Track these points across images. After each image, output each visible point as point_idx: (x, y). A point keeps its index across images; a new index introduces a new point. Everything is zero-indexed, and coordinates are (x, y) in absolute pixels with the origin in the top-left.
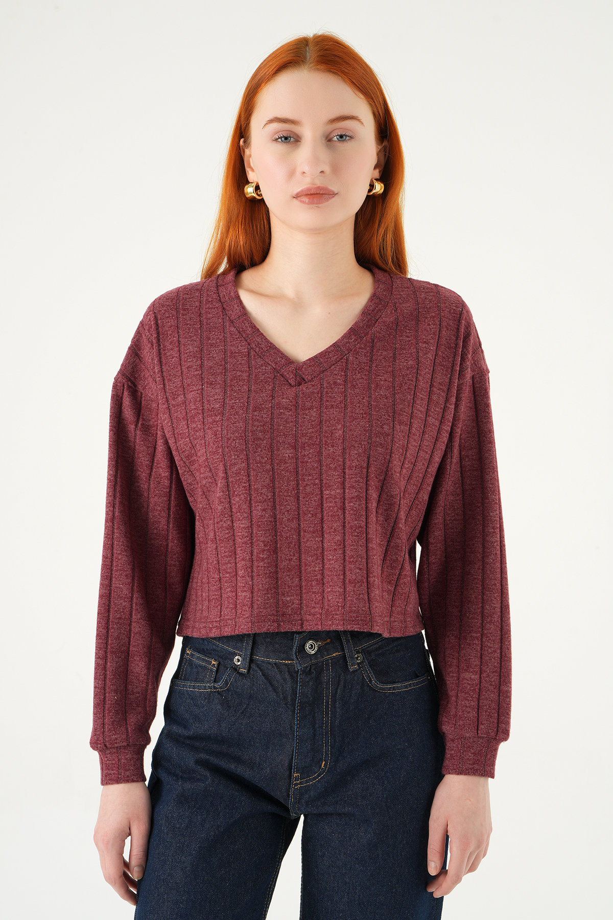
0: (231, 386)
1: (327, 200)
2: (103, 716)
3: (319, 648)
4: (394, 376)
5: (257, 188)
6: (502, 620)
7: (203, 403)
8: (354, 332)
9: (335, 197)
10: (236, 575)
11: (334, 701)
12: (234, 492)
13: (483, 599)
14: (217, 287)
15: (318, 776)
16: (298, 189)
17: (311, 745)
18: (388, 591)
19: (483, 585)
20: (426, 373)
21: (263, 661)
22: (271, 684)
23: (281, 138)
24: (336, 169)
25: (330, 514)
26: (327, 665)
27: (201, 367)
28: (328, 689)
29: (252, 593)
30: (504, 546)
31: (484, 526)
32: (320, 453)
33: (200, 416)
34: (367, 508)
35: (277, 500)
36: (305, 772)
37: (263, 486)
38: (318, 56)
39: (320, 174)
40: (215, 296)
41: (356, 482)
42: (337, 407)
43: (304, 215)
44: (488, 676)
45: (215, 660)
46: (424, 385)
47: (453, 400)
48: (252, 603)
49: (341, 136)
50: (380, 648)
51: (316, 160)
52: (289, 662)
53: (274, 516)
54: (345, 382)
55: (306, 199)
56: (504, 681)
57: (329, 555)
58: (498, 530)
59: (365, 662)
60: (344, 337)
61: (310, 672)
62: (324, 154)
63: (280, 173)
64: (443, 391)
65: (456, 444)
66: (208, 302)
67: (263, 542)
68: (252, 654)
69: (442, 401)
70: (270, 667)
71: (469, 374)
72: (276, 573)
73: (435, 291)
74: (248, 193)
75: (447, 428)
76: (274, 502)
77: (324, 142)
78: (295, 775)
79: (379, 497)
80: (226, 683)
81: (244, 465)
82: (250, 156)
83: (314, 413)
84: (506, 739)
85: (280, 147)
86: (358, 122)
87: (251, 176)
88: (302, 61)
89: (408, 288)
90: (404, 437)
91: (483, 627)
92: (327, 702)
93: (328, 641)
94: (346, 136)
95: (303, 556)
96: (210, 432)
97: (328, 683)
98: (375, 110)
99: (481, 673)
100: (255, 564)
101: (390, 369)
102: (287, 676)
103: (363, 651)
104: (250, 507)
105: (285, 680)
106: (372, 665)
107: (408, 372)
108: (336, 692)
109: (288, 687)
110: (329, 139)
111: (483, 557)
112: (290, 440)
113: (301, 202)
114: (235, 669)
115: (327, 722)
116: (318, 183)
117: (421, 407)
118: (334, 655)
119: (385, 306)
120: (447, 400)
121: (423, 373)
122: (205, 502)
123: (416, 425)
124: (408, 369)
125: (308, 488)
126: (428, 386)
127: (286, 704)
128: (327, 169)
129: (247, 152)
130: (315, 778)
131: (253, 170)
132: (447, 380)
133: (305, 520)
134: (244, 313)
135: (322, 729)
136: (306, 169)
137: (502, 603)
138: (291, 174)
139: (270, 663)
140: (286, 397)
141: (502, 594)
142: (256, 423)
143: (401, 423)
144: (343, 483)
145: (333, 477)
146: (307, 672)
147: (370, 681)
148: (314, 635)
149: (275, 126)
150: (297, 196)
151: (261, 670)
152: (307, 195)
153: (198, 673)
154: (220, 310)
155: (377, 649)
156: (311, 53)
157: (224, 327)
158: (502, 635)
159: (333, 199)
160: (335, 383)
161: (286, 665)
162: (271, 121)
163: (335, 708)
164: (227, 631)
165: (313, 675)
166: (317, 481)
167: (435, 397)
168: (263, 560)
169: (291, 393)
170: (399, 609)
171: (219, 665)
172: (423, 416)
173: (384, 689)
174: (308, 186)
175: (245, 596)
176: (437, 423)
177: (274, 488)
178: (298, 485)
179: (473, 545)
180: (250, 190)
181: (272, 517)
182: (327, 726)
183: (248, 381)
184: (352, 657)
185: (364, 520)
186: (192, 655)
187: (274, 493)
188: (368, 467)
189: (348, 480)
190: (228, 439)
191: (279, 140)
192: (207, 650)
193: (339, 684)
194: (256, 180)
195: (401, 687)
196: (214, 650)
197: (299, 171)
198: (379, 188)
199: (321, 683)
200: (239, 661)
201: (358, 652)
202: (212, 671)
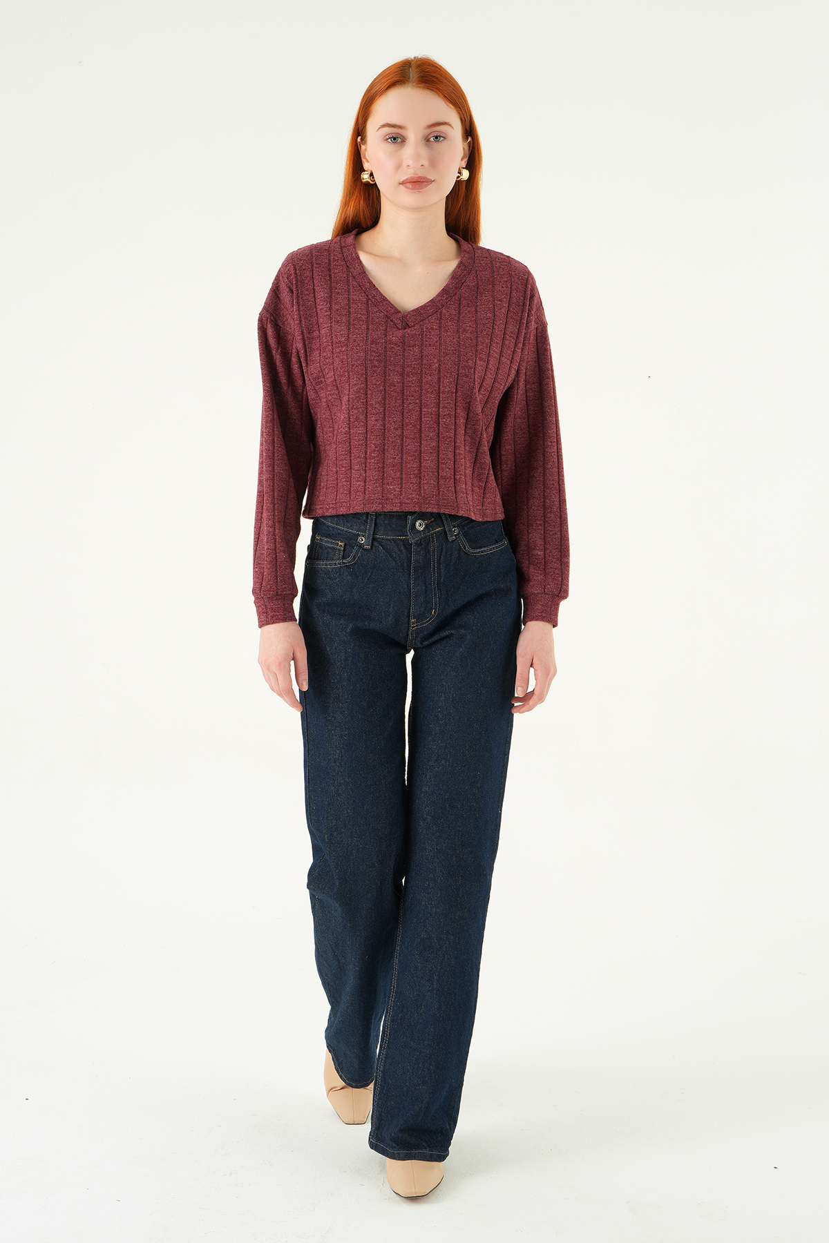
0: (353, 324)
1: (426, 186)
2: (276, 570)
3: (426, 526)
4: (477, 324)
5: (371, 175)
6: (560, 510)
7: (332, 337)
8: (445, 291)
9: (431, 184)
10: (351, 469)
11: (439, 564)
12: (353, 406)
13: (544, 495)
14: (341, 248)
15: (430, 620)
16: (404, 178)
17: (423, 597)
18: (480, 487)
19: (544, 485)
20: (500, 324)
21: (383, 539)
22: (390, 555)
23: (391, 138)
24: (433, 163)
25: (427, 426)
26: (433, 537)
27: (330, 309)
28: (434, 555)
29: (365, 482)
30: (561, 455)
31: (544, 441)
32: (421, 381)
33: (330, 347)
34: (455, 423)
35: (387, 413)
36: (420, 618)
37: (377, 403)
38: (419, 77)
39: (421, 167)
40: (340, 256)
41: (448, 403)
42: (434, 345)
43: (408, 197)
44: (551, 552)
45: (342, 542)
46: (499, 333)
47: (520, 345)
48: (365, 490)
49: (436, 137)
51: (417, 157)
52: (404, 537)
53: (384, 425)
54: (440, 327)
55: (409, 185)
56: (564, 555)
57: (425, 456)
58: (555, 444)
59: (460, 534)
60: (438, 295)
61: (421, 544)
62: (424, 151)
63: (390, 165)
64: (513, 338)
65: (522, 378)
66: (334, 260)
67: (375, 444)
68: (374, 534)
69: (512, 345)
70: (388, 543)
71: (533, 325)
72: (383, 467)
73: (507, 262)
74: (363, 179)
75: (515, 367)
76: (385, 415)
77: (424, 142)
78: (412, 621)
79: (468, 415)
80: (354, 558)
81: (363, 385)
82: (366, 150)
83: (416, 349)
84: (565, 597)
85: (390, 147)
86: (449, 127)
87: (366, 166)
88: (407, 80)
89: (487, 258)
90: (482, 370)
91: (545, 516)
92: (434, 565)
93: (433, 519)
94: (440, 136)
95: (404, 456)
96: (337, 360)
97: (434, 552)
98: (462, 117)
99: (545, 550)
100: (368, 461)
101: (473, 319)
102: (402, 548)
103: (457, 526)
104: (366, 418)
105: (401, 551)
106: (466, 535)
107: (487, 322)
108: (440, 557)
109: (404, 556)
110: (427, 140)
111: (544, 464)
112: (399, 369)
113: (406, 187)
114: (361, 546)
115: (434, 580)
116: (420, 173)
117: (496, 350)
118: (437, 530)
119: (469, 273)
120: (516, 345)
121: (498, 324)
122: (328, 413)
123: (492, 362)
124: (487, 319)
125: (410, 406)
126: (502, 333)
127: (403, 569)
128: (426, 163)
129: (363, 147)
130: (427, 622)
131: (368, 161)
132: (517, 330)
133: (408, 430)
134: (363, 272)
135: (431, 586)
136: (410, 163)
137: (559, 498)
138: (399, 166)
139: (388, 540)
140: (396, 335)
141: (559, 491)
142: (374, 354)
143: (481, 360)
144: (438, 404)
145: (430, 398)
146: (419, 544)
147: (465, 548)
148: (422, 516)
149: (387, 130)
150: (403, 183)
151: (381, 546)
152: (410, 182)
153: (328, 553)
154: (345, 267)
156: (413, 73)
157: (348, 281)
158: (561, 521)
160: (432, 328)
161: (401, 540)
162: (383, 126)
163: (440, 569)
164: (343, 511)
165: (423, 546)
166: (417, 401)
167: (507, 342)
168: (374, 457)
169: (399, 333)
170: (490, 500)
171: (345, 545)
172: (498, 357)
173: (474, 553)
174: (412, 175)
175: (359, 485)
176: (509, 362)
177: (385, 404)
178: (403, 403)
179: (536, 455)
180: (365, 177)
181: (382, 425)
182: (434, 583)
183: (367, 322)
184: (450, 531)
185: (453, 432)
186: (321, 540)
187: (385, 408)
188: (456, 392)
189: (442, 402)
190: (353, 365)
191: (389, 140)
192: (333, 534)
193: (442, 551)
194: (370, 168)
195: (487, 550)
196: (339, 534)
197: (405, 164)
198: (466, 175)
199: (429, 552)
200: (362, 540)
201: (454, 527)
202: (339, 550)
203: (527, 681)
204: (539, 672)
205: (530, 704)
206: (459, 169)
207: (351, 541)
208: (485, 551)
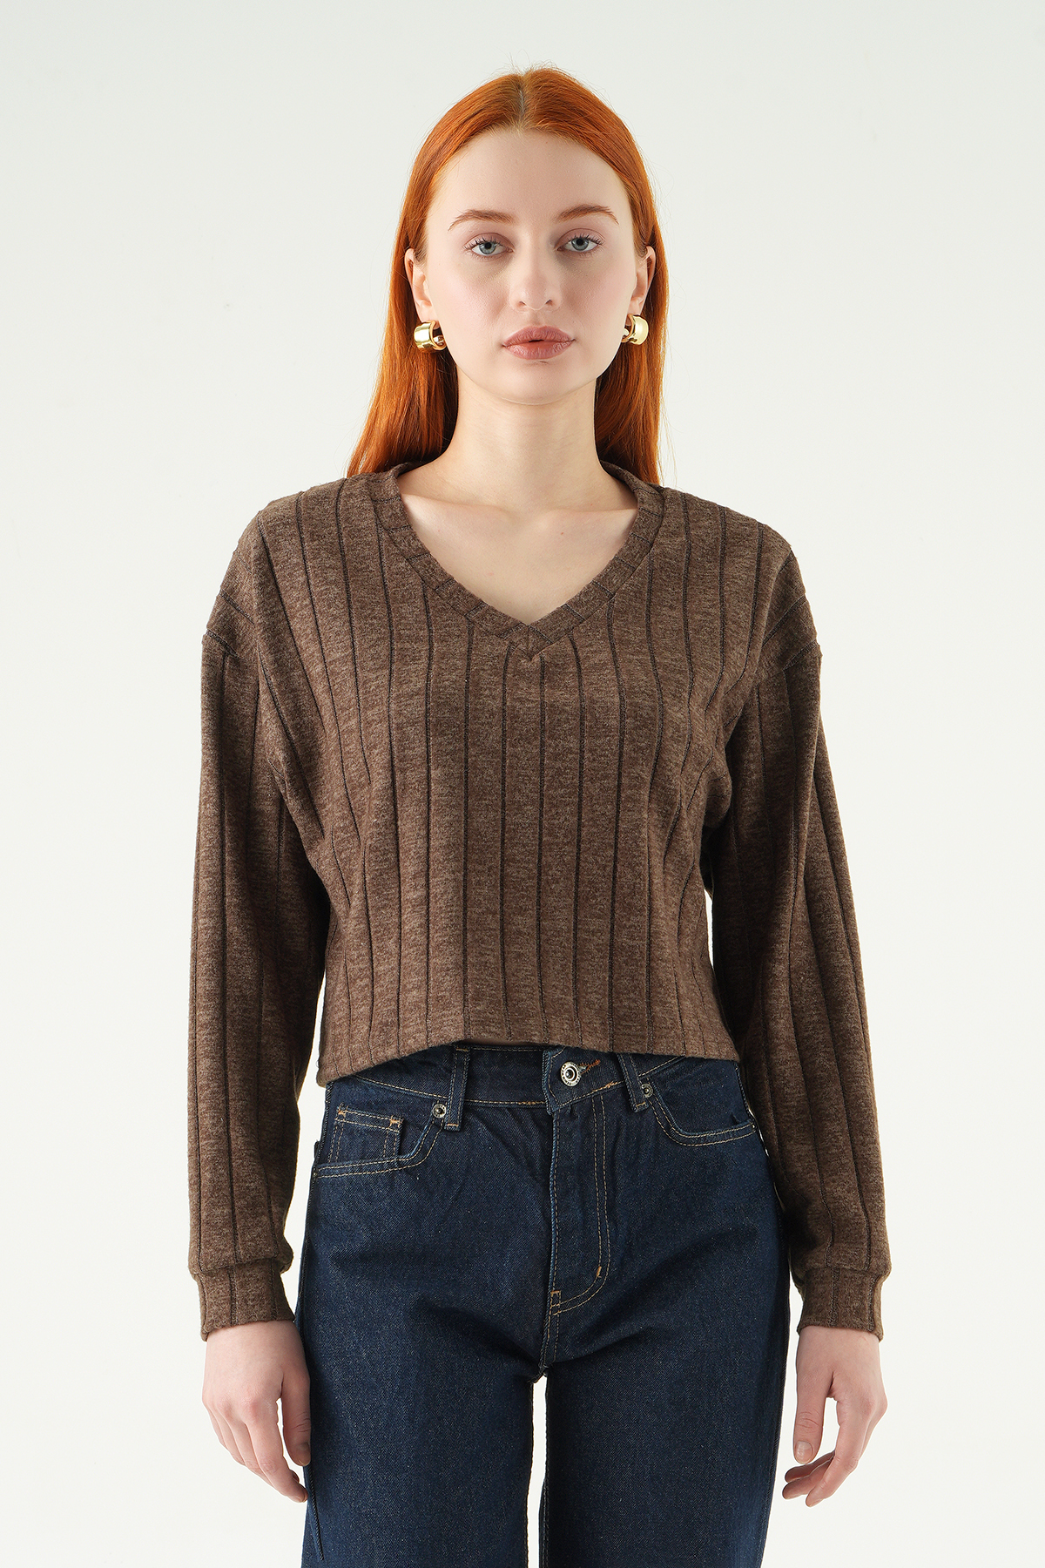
1: (558, 351)
3: (583, 1076)
5: (437, 332)
9: (572, 345)
11: (612, 1163)
15: (591, 1292)
16: (510, 333)
17: (579, 1238)
21: (487, 1107)
22: (504, 1143)
23: (481, 243)
24: (574, 299)
26: (598, 1104)
28: (599, 1143)
36: (569, 1288)
38: (539, 110)
39: (547, 306)
43: (520, 376)
45: (396, 1117)
49: (580, 242)
50: (677, 1074)
51: (538, 283)
52: (534, 1103)
55: (523, 350)
59: (658, 1096)
61: (571, 1116)
62: (554, 273)
68: (467, 1096)
70: (499, 1116)
74: (419, 341)
77: (552, 251)
78: (552, 1293)
80: (424, 1151)
82: (423, 278)
85: (475, 262)
86: (608, 217)
87: (423, 312)
88: (513, 115)
92: (600, 1166)
93: (598, 1063)
94: (587, 239)
97: (600, 1135)
102: (530, 1126)
103: (652, 1079)
105: (527, 1134)
106: (670, 1100)
108: (615, 1147)
109: (535, 1145)
110: (560, 247)
113: (515, 354)
114: (438, 1125)
115: (601, 1198)
116: (545, 321)
118: (608, 1086)
127: (532, 1175)
128: (558, 297)
129: (418, 273)
130: (585, 1297)
131: (428, 303)
135: (595, 1210)
136: (523, 295)
138: (498, 307)
139: (499, 1109)
146: (567, 1117)
147: (668, 1128)
148: (574, 1053)
149: (472, 225)
150: (507, 345)
151: (484, 1122)
152: (524, 342)
153: (365, 1144)
155: (673, 1076)
156: (529, 101)
159: (570, 349)
161: (527, 1108)
162: (465, 217)
163: (614, 1175)
165: (577, 1122)
171: (404, 1125)
173: (689, 1141)
174: (528, 325)
180: (422, 336)
182: (602, 1206)
184: (637, 1089)
186: (349, 1117)
191: (477, 250)
192: (376, 1103)
193: (618, 1135)
194: (435, 317)
195: (716, 1137)
196: (391, 1101)
197: (512, 301)
198: (641, 330)
199: (589, 1135)
200: (442, 1112)
201: (644, 1081)
202: (392, 1136)
203: (818, 1429)
204: (846, 1408)
205: (827, 1480)
206: (628, 317)
207: (414, 1117)
208: (711, 1139)
